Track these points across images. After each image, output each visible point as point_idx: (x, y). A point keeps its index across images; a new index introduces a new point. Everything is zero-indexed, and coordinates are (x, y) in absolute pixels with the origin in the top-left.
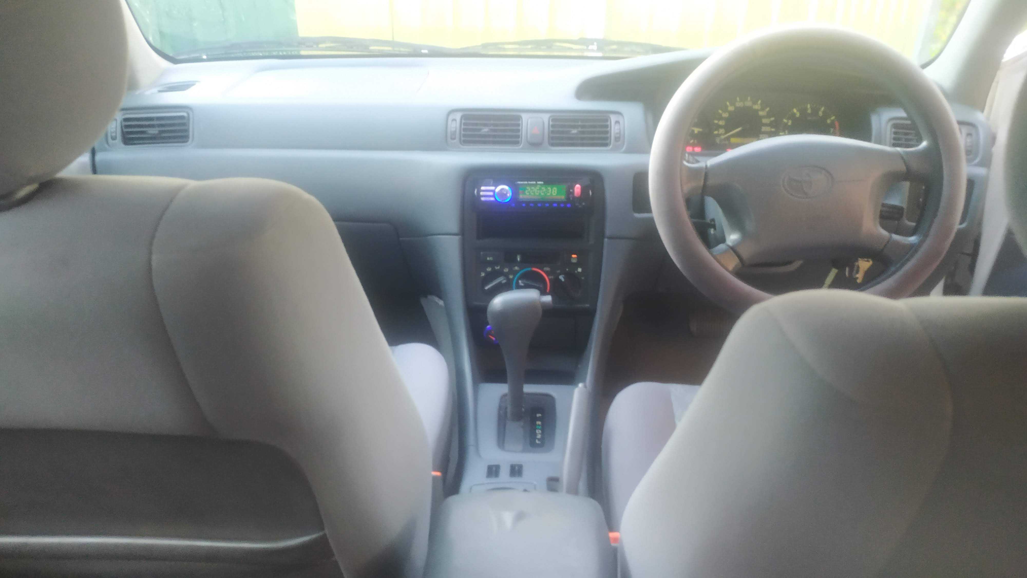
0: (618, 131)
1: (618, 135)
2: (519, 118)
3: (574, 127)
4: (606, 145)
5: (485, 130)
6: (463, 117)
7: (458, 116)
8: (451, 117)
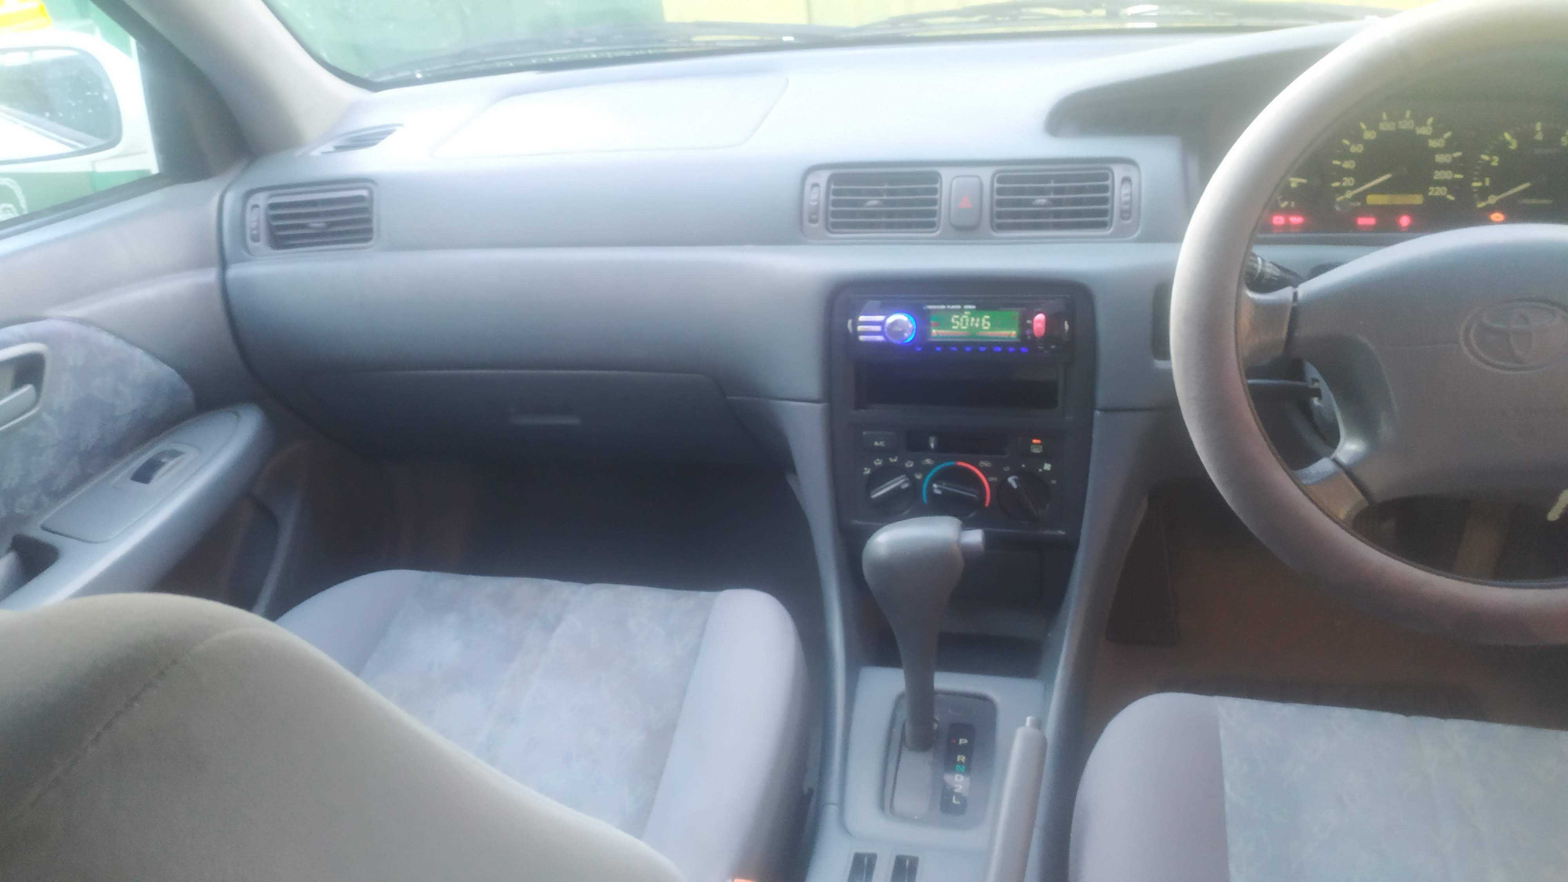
0: (1128, 198)
1: (1127, 207)
2: (935, 178)
3: (1041, 192)
4: (1103, 225)
5: (873, 202)
6: (833, 179)
7: (822, 178)
8: (811, 180)
